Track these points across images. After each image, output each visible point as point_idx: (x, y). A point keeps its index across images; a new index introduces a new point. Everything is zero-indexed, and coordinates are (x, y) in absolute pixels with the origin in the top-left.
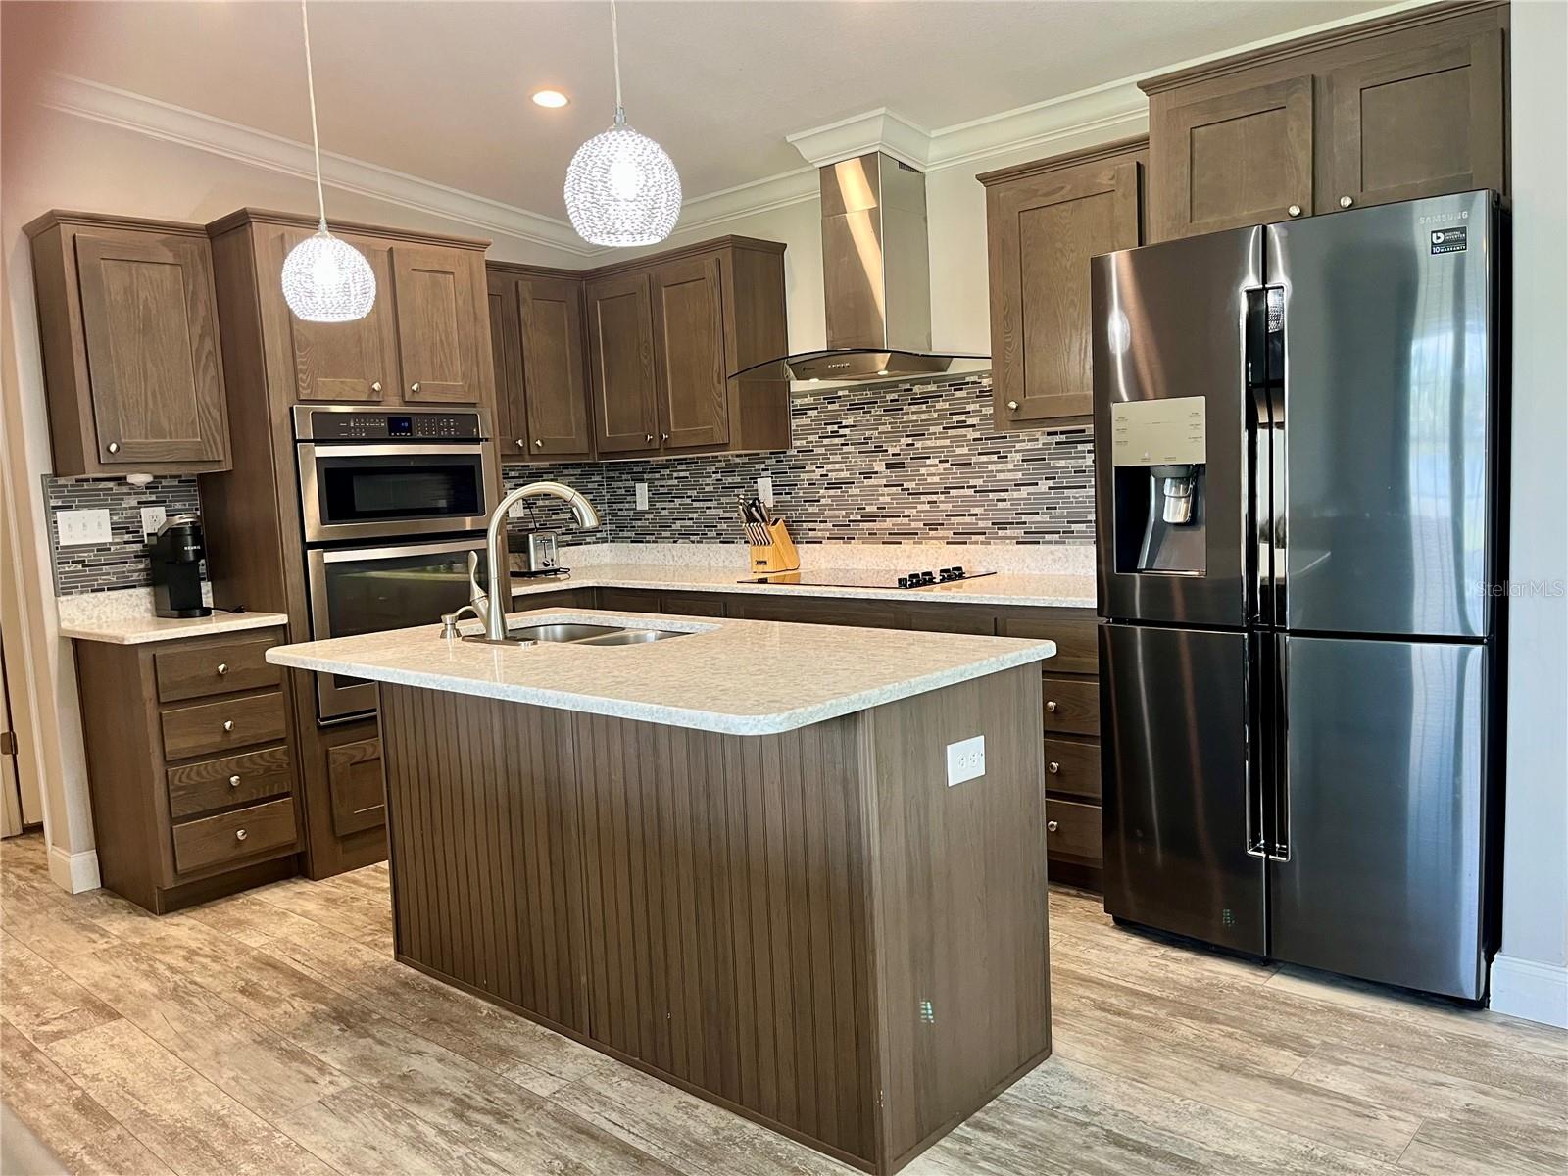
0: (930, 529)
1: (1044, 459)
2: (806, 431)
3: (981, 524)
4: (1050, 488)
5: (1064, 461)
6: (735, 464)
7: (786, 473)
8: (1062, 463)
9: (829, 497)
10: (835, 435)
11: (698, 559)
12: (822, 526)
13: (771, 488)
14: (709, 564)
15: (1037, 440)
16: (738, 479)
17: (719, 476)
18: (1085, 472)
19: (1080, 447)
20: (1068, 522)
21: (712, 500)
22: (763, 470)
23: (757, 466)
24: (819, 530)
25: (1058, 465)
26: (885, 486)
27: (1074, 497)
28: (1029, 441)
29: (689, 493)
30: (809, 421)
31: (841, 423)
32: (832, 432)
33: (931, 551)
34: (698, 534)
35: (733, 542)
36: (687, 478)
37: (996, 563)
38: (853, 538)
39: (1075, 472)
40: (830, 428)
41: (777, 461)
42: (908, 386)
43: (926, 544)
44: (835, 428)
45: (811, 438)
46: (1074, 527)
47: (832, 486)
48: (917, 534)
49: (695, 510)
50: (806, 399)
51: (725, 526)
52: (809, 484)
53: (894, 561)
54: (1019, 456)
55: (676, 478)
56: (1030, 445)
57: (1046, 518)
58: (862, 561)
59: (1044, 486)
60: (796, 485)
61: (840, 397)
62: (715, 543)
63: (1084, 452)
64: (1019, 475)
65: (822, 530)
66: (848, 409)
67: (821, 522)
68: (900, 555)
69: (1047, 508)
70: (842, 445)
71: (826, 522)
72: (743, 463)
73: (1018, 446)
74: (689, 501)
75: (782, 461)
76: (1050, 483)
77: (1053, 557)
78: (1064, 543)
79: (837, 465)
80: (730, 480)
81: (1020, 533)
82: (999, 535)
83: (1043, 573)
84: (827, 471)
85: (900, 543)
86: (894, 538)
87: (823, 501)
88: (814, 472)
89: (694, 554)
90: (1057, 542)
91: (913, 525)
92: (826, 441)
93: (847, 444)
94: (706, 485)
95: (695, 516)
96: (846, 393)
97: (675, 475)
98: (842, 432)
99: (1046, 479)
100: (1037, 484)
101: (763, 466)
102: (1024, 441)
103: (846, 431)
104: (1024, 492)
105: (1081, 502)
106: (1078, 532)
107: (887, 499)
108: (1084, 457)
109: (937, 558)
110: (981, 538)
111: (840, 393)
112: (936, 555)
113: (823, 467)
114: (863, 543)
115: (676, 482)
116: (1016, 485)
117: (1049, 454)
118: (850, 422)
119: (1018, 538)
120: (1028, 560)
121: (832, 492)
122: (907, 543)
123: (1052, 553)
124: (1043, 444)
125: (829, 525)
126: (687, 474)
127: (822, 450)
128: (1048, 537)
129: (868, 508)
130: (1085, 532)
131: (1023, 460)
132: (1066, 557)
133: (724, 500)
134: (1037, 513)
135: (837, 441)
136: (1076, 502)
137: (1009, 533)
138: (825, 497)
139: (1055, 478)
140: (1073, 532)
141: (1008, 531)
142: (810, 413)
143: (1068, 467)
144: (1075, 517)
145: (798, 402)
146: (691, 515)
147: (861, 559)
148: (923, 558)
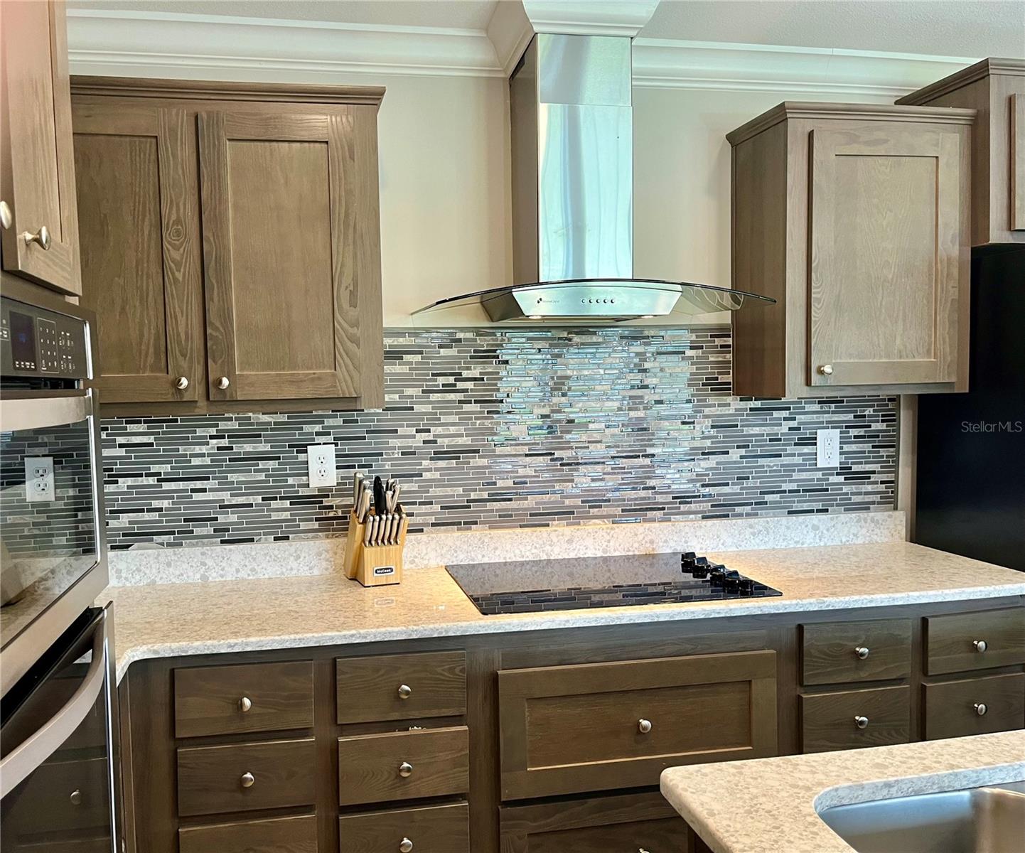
0: (590, 507)
1: (737, 426)
2: (403, 382)
3: (660, 498)
4: (742, 457)
5: (758, 428)
6: (258, 424)
7: (364, 438)
8: (756, 430)
9: (436, 470)
10: (449, 388)
11: (177, 573)
12: (424, 509)
13: (334, 459)
14: (204, 577)
15: (729, 405)
16: (264, 447)
17: (225, 442)
18: (780, 440)
19: (776, 414)
20: (761, 493)
21: (208, 479)
22: (318, 434)
23: (307, 429)
24: (419, 515)
25: (752, 432)
26: (527, 455)
27: (769, 466)
28: (720, 405)
29: (154, 468)
30: (405, 369)
31: (460, 374)
32: (443, 385)
33: (601, 533)
34: (173, 533)
35: (252, 540)
36: (151, 444)
37: (686, 542)
38: (476, 523)
39: (771, 440)
40: (441, 380)
41: (344, 422)
42: (565, 334)
43: (584, 525)
44: (451, 380)
45: (409, 392)
46: (768, 498)
47: (439, 455)
48: (573, 513)
49: (168, 495)
50: (401, 340)
51: (233, 518)
52: (403, 454)
53: (548, 548)
54: (709, 422)
55: (121, 446)
56: (720, 411)
57: (737, 489)
58: (498, 552)
59: (735, 455)
60: (381, 454)
61: (460, 340)
62: (212, 544)
63: (779, 419)
64: (708, 443)
65: (422, 514)
66: (472, 357)
67: (421, 504)
68: (555, 540)
69: (738, 479)
70: (460, 402)
71: (431, 503)
72: (276, 423)
73: (707, 411)
74: (152, 481)
75: (356, 421)
76: (743, 452)
77: (751, 530)
78: (757, 514)
79: (451, 428)
80: (248, 448)
81: (706, 506)
82: (682, 509)
83: (740, 548)
84: (435, 436)
85: (548, 525)
86: (539, 518)
87: (426, 475)
88: (414, 437)
89: (169, 565)
90: (748, 515)
91: (567, 502)
92: (435, 397)
93: (470, 402)
94: (192, 456)
95: (165, 504)
96: (470, 335)
97: (120, 440)
98: (460, 385)
99: (738, 447)
100: (727, 453)
101: (318, 428)
102: (714, 406)
103: (470, 385)
104: (713, 461)
105: (775, 471)
106: (771, 502)
107: (530, 472)
108: (781, 425)
109: (609, 541)
110: (659, 514)
111: (460, 335)
112: (608, 538)
113: (429, 431)
114: (490, 528)
115: (122, 452)
116: (703, 454)
117: (742, 420)
118: (475, 373)
119: (705, 512)
120: (724, 536)
121: (442, 464)
122: (557, 526)
123: (751, 527)
124: (736, 410)
125: (436, 508)
126: (151, 439)
127: (429, 408)
128: (738, 510)
129: (500, 483)
130: (780, 502)
131: (713, 427)
132: (767, 529)
133: (233, 477)
134: (727, 484)
135: (452, 396)
136: (770, 472)
137: (693, 507)
138: (429, 470)
139: (748, 446)
140: (766, 503)
141: (693, 505)
142: (407, 358)
143: (763, 435)
144: (768, 486)
145: (388, 341)
146: (156, 504)
147: (496, 549)
148: (589, 542)
